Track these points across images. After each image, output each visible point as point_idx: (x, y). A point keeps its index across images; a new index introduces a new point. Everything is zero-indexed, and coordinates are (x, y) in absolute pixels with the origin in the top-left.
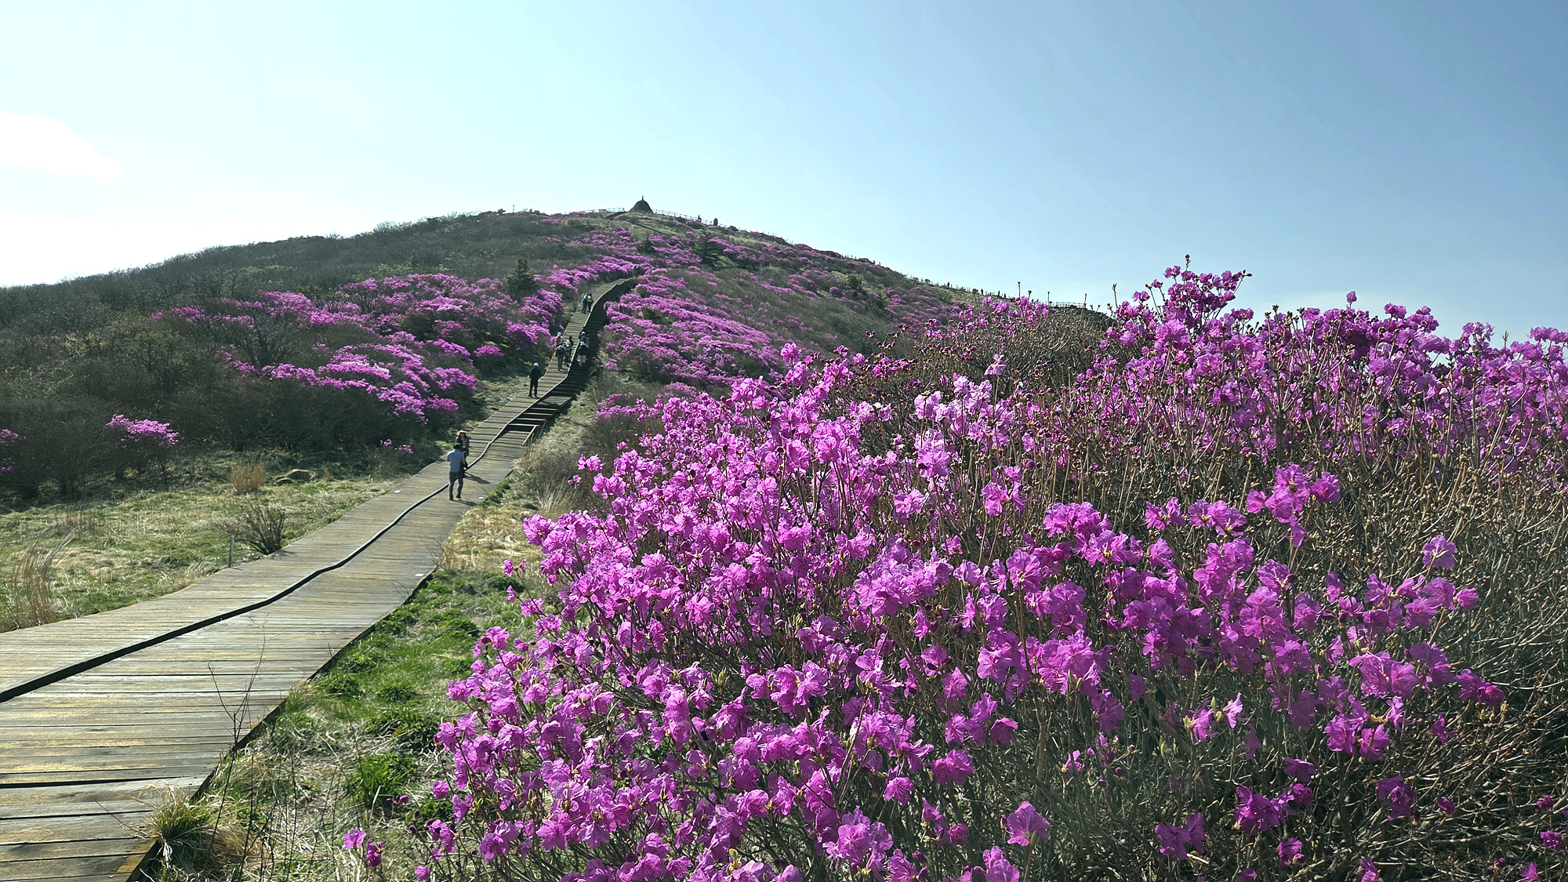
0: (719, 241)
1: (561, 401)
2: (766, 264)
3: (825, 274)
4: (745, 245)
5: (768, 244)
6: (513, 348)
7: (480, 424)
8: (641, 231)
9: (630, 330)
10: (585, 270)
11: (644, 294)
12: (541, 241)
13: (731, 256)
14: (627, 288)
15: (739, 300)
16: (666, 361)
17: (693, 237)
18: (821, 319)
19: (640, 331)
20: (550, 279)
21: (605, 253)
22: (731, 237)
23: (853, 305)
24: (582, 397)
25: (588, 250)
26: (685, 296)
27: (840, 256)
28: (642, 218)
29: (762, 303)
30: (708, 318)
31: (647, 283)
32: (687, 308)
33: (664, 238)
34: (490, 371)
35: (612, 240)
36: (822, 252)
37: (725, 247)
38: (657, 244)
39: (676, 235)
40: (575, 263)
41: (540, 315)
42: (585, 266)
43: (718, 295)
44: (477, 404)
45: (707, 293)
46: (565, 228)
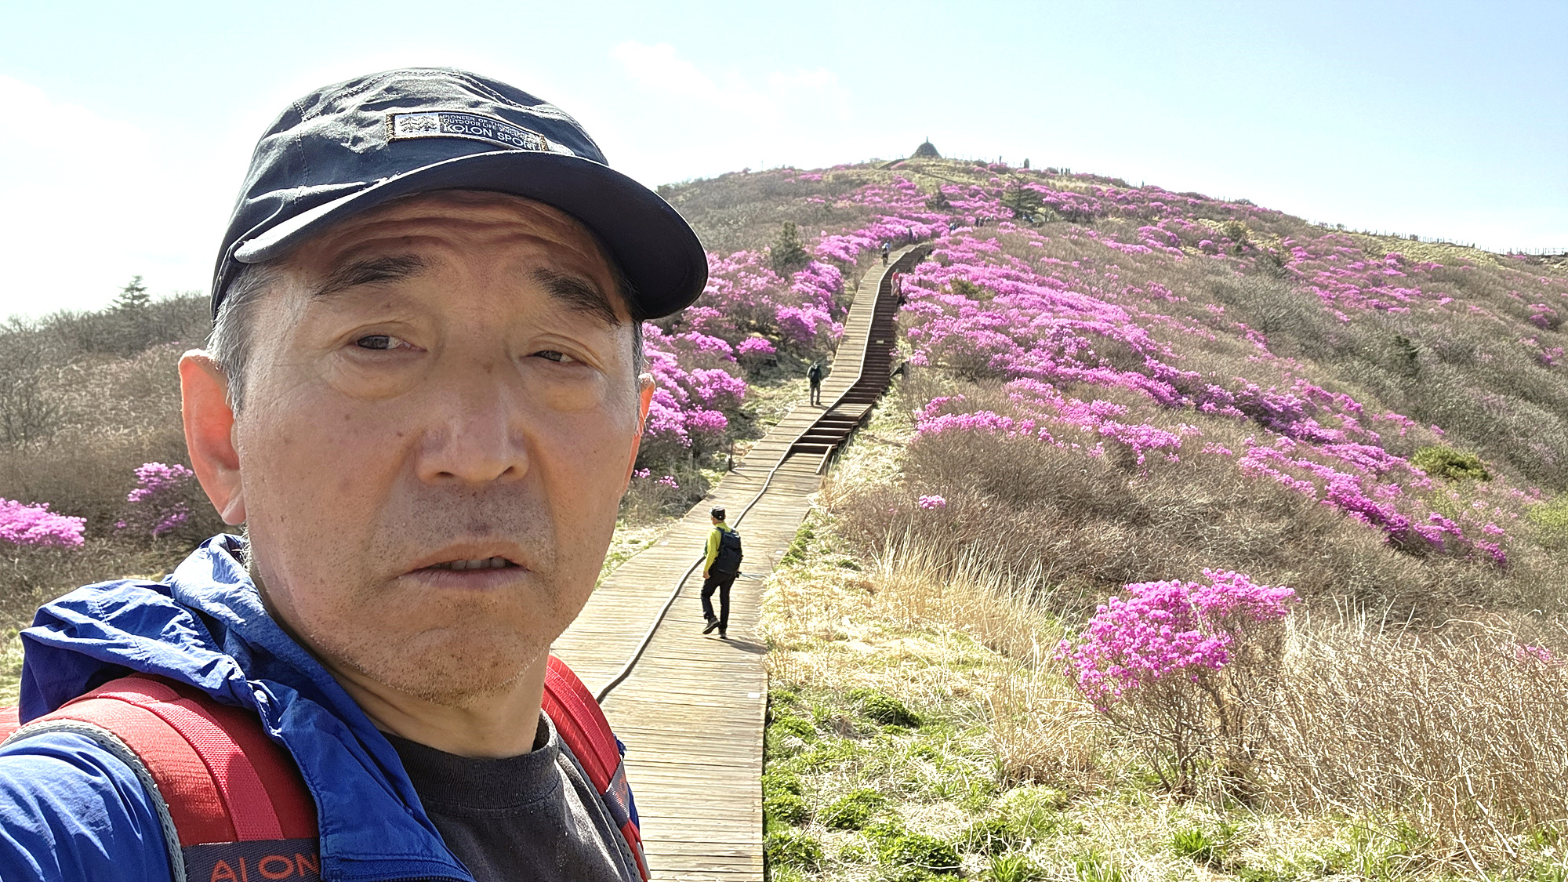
0: (1036, 188)
1: (856, 410)
2: (1104, 215)
3: (1190, 224)
4: (1071, 190)
5: (1104, 188)
6: (784, 341)
7: (755, 444)
8: (928, 181)
9: (939, 310)
10: (863, 236)
11: (945, 262)
12: (802, 202)
13: (1056, 206)
14: (919, 256)
15: (1075, 264)
16: (994, 349)
17: (999, 185)
18: (1195, 283)
19: (954, 312)
20: (820, 250)
21: (884, 213)
22: (1051, 181)
23: (1238, 264)
24: (885, 403)
25: (862, 211)
26: (1001, 262)
27: (1207, 199)
28: (928, 166)
29: (1107, 267)
30: (1038, 290)
31: (947, 247)
32: (1008, 277)
33: (961, 188)
34: (758, 373)
35: (892, 196)
36: (1181, 195)
37: (1045, 195)
38: (954, 198)
39: (976, 184)
40: (848, 227)
41: (816, 295)
42: (862, 231)
43: (1046, 259)
44: (746, 418)
45: (1030, 257)
46: (828, 185)
